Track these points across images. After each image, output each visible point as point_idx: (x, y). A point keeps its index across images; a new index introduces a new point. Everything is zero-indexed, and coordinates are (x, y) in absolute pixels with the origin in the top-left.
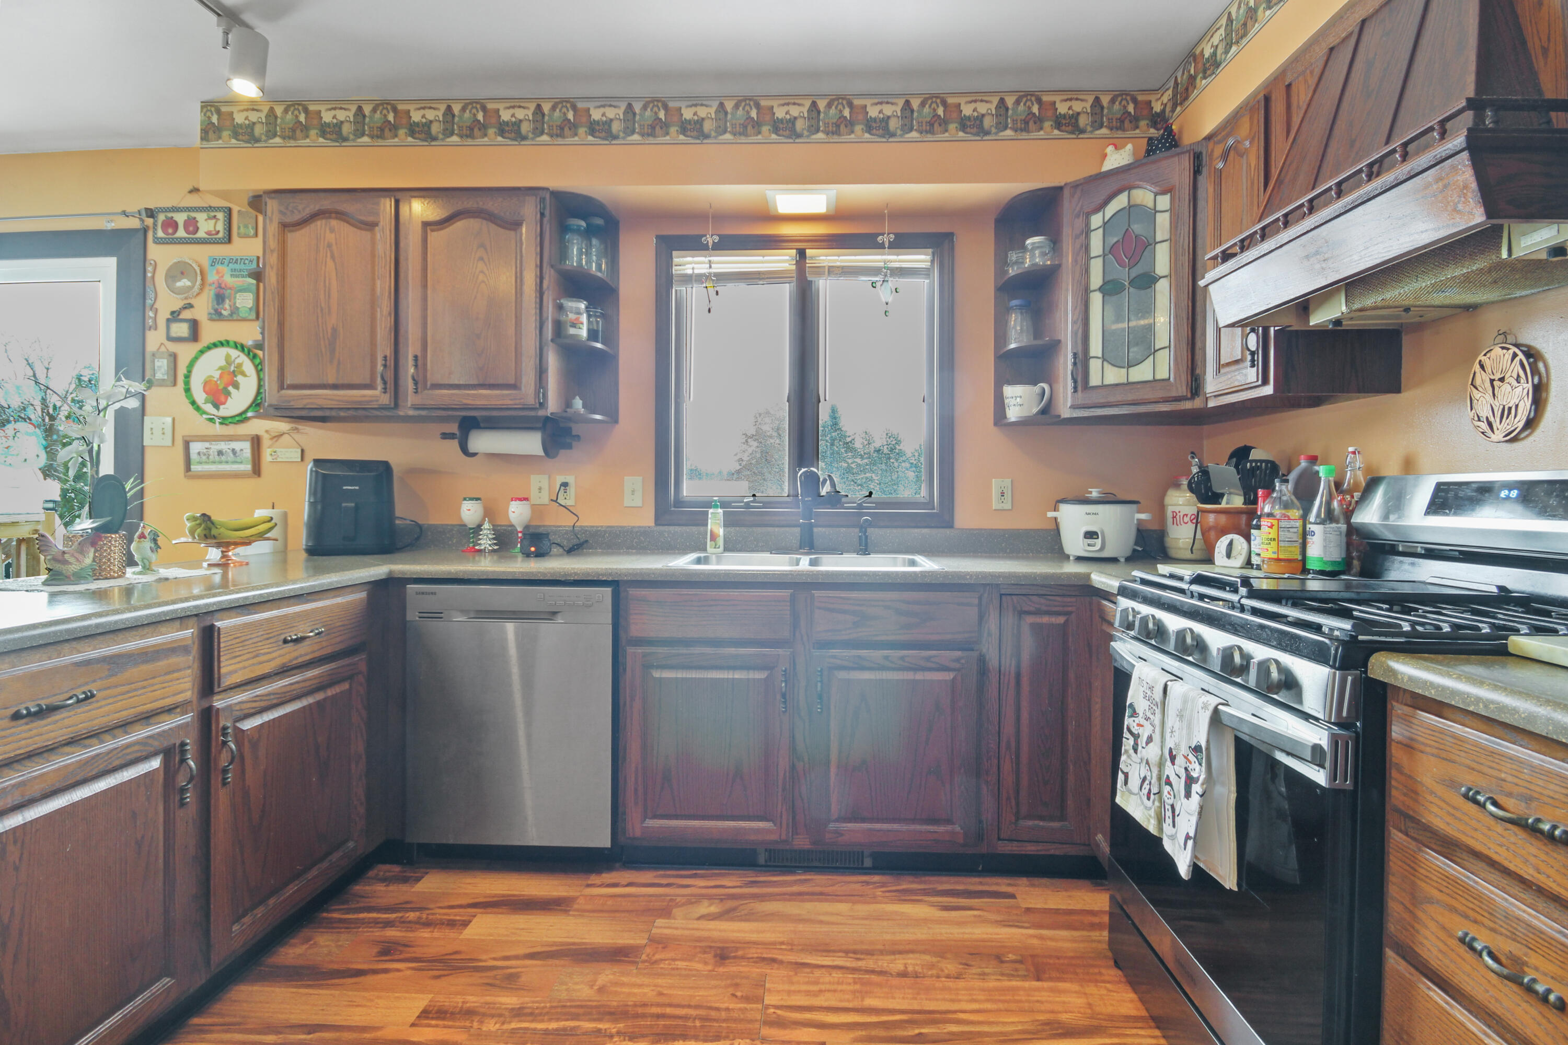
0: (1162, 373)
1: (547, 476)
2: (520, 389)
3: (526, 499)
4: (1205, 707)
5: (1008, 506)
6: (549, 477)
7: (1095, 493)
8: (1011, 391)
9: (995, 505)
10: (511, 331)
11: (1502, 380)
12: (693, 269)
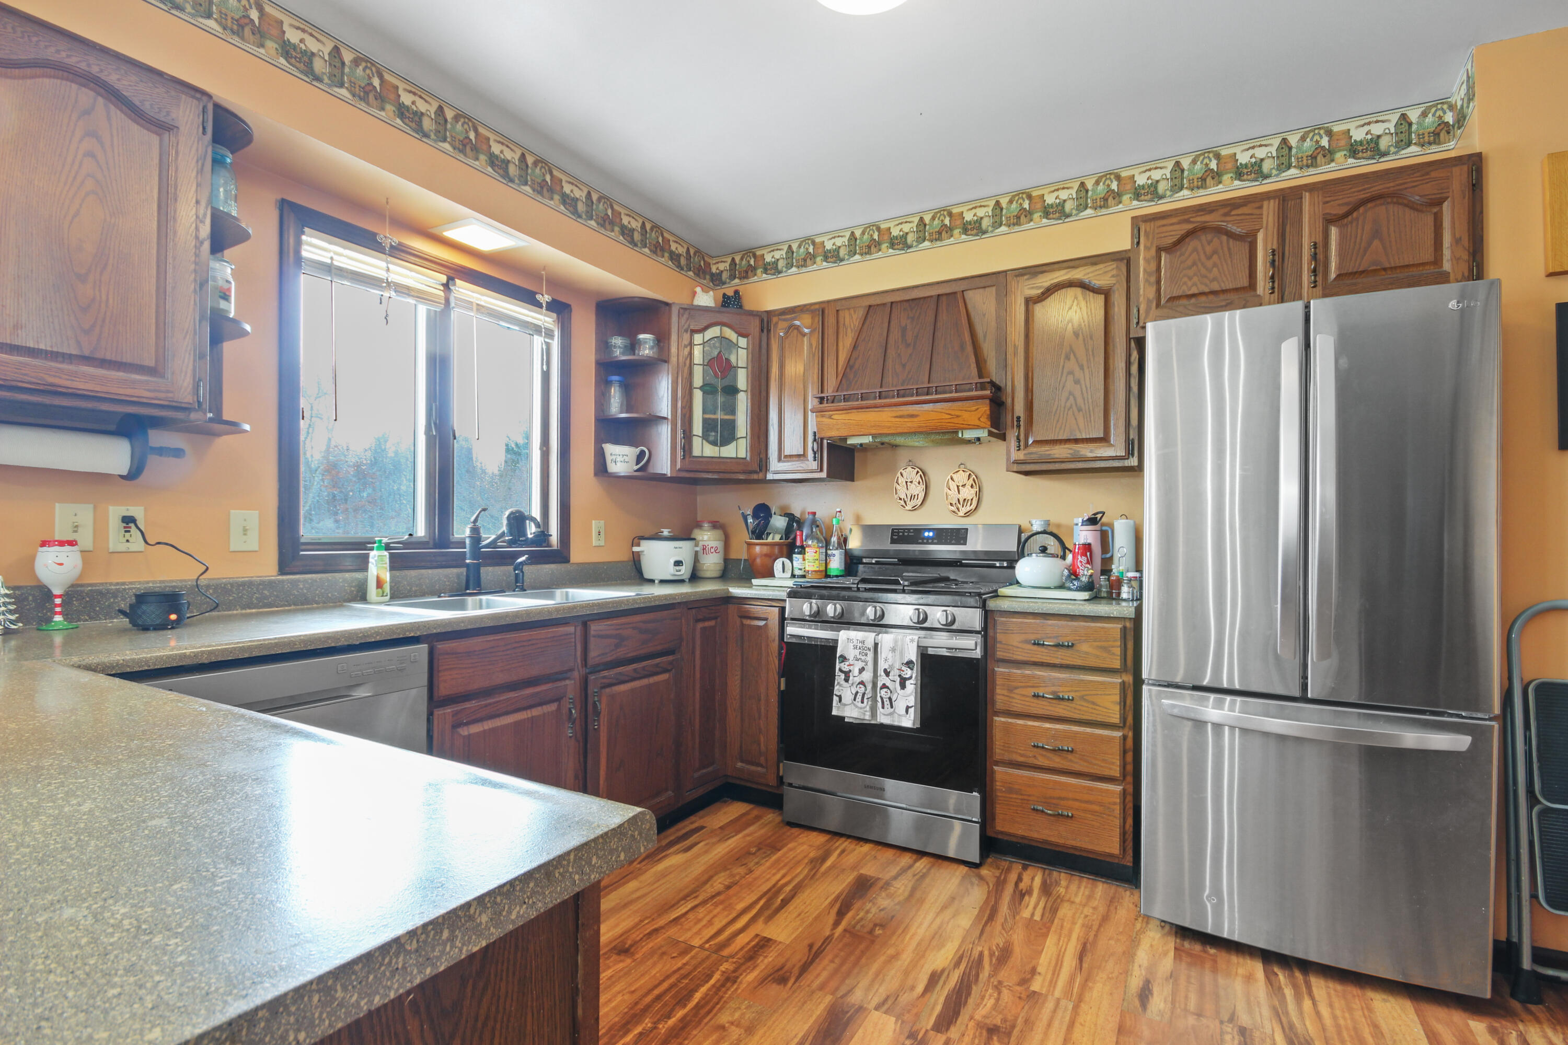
0: (742, 454)
1: (91, 506)
2: (162, 376)
3: (72, 543)
4: (912, 641)
5: (602, 543)
6: (95, 508)
7: (666, 532)
8: (612, 450)
9: (595, 542)
10: (150, 285)
11: (911, 482)
12: (332, 258)
